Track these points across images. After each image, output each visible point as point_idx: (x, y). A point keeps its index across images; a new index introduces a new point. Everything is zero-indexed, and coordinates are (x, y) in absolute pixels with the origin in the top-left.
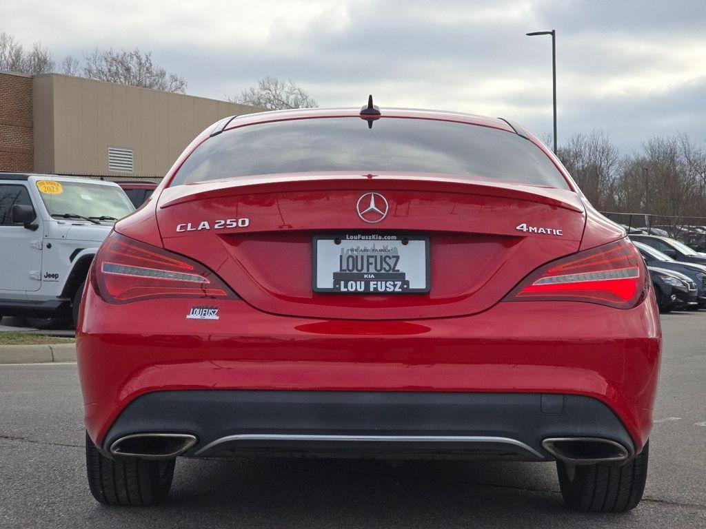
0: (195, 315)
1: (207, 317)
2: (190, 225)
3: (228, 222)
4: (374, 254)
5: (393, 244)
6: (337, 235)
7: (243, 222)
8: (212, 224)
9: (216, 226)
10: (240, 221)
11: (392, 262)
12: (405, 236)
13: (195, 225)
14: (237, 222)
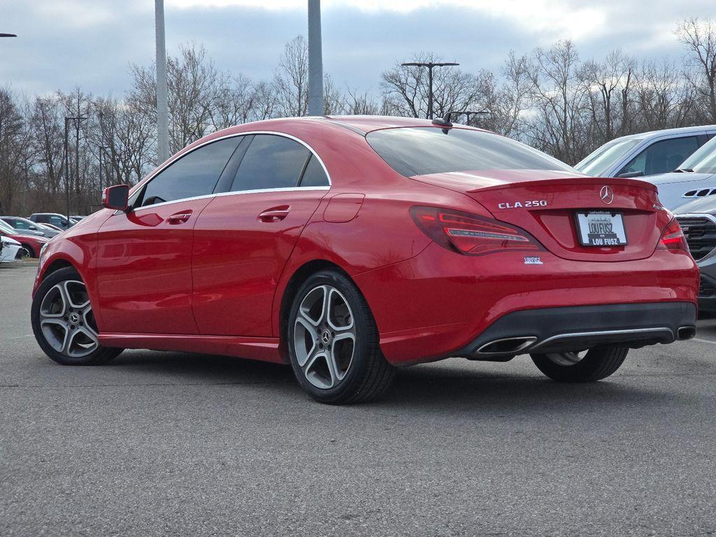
0: (528, 262)
1: (536, 263)
2: (507, 204)
3: (534, 203)
4: (601, 222)
5: (608, 216)
6: (586, 211)
7: (543, 203)
8: (523, 204)
9: (526, 205)
10: (541, 202)
11: (609, 227)
12: (613, 211)
13: (512, 204)
14: (539, 202)
